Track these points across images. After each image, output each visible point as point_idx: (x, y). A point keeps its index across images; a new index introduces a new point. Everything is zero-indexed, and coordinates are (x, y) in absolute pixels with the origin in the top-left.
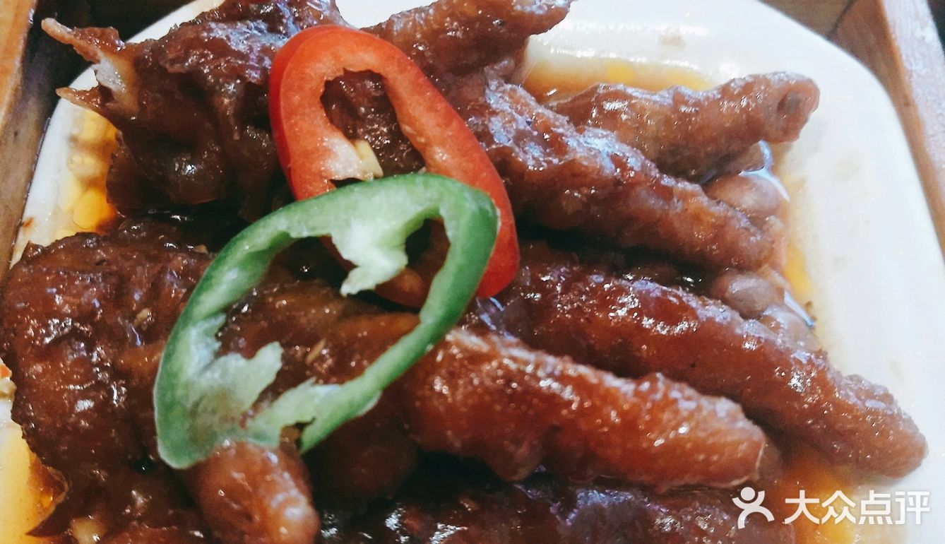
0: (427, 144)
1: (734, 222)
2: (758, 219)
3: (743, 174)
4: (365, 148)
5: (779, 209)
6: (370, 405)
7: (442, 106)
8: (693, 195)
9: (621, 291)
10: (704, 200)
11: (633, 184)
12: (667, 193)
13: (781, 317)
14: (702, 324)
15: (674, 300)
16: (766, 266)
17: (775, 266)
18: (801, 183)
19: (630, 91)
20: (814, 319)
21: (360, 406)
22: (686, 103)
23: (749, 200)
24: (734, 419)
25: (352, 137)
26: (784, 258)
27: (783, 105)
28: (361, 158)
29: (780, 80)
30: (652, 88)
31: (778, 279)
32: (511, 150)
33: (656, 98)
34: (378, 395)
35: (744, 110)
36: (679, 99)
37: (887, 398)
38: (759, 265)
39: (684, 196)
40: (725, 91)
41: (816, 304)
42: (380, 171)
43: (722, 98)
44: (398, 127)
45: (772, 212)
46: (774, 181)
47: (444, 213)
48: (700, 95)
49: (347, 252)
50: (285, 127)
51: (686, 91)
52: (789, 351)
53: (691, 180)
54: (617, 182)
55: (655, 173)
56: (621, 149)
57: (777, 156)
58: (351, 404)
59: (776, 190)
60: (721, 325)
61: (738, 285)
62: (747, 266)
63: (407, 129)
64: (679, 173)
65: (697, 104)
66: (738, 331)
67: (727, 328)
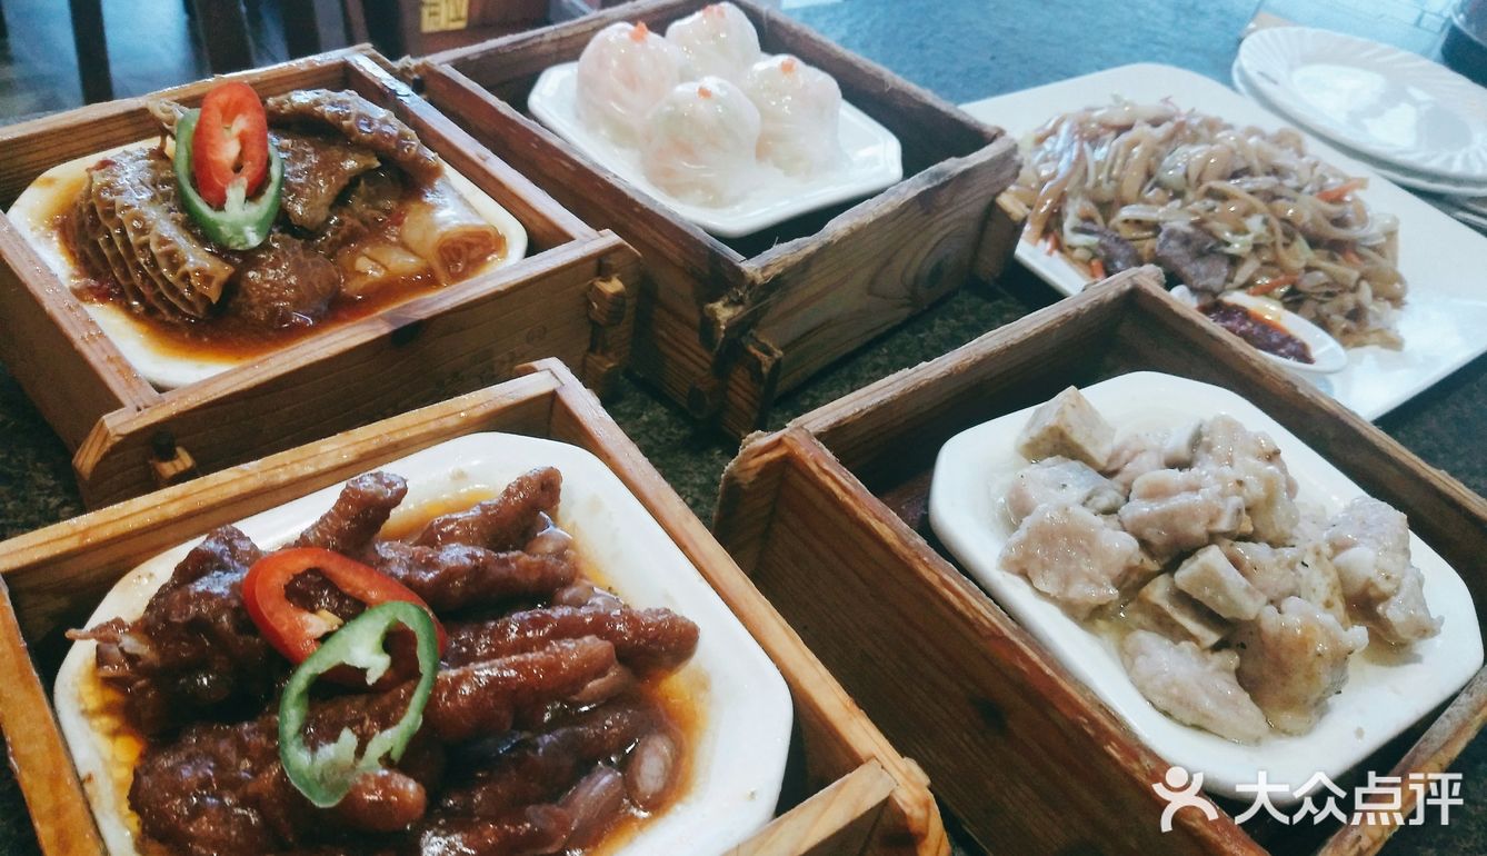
0: (365, 592)
1: (548, 562)
2: (560, 554)
3: (538, 534)
4: (325, 613)
5: (568, 545)
6: (420, 722)
7: (362, 569)
8: (519, 557)
9: (507, 625)
10: (526, 558)
11: (485, 565)
12: (505, 562)
13: (599, 601)
14: (559, 621)
15: (538, 615)
16: (577, 579)
17: (582, 577)
18: (574, 525)
19: (454, 516)
20: (616, 594)
21: (414, 726)
22: (489, 509)
23: (550, 547)
24: (595, 642)
25: (313, 611)
26: (585, 568)
27: (543, 488)
28: (325, 619)
29: (535, 474)
30: (465, 508)
31: (587, 583)
32: (410, 576)
33: (471, 513)
34: (421, 717)
35: (523, 499)
36: (485, 509)
37: (667, 611)
38: (573, 580)
39: (514, 559)
40: (508, 492)
41: (613, 587)
42: (340, 621)
43: (509, 498)
44: (341, 592)
45: (566, 548)
46: (558, 530)
47: (401, 619)
48: (495, 501)
49: (359, 664)
50: (272, 623)
51: (486, 503)
52: (609, 614)
53: (514, 550)
54: (476, 568)
55: (493, 554)
56: (468, 550)
57: (554, 516)
58: (409, 727)
59: (564, 536)
60: (568, 616)
61: (567, 594)
62: (567, 583)
63: (348, 590)
64: (504, 549)
65: (496, 506)
66: (579, 615)
67: (572, 617)
